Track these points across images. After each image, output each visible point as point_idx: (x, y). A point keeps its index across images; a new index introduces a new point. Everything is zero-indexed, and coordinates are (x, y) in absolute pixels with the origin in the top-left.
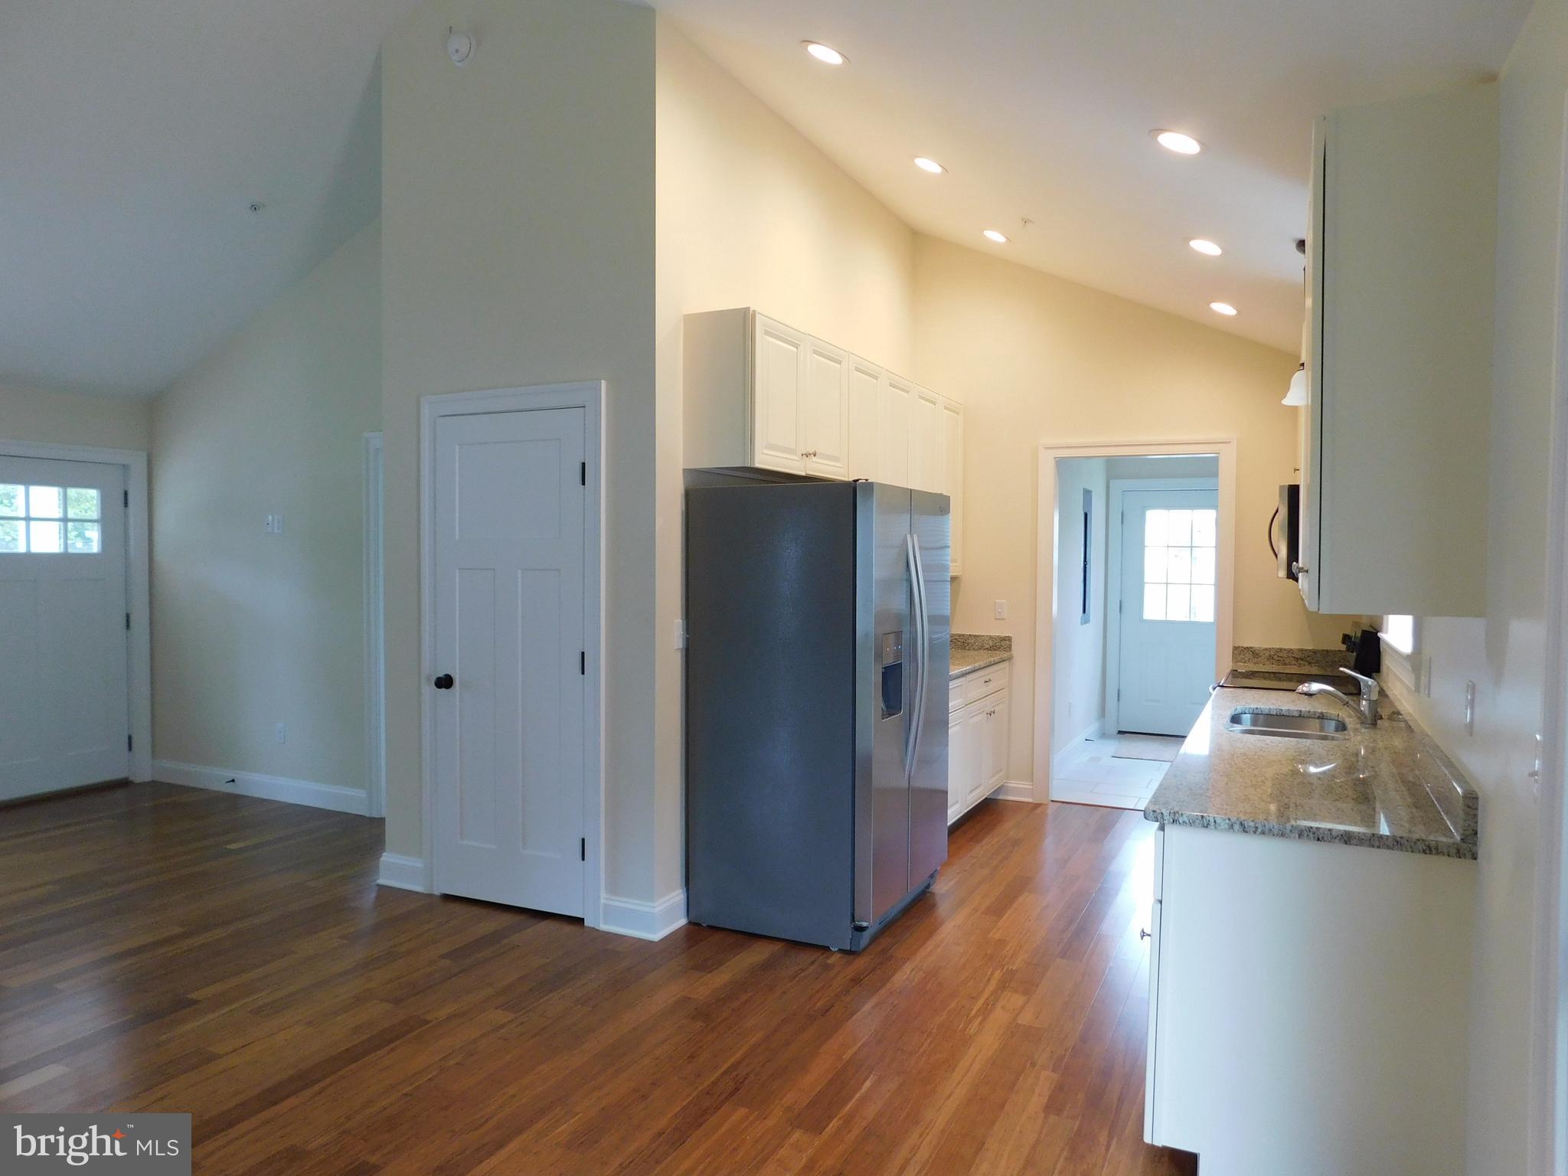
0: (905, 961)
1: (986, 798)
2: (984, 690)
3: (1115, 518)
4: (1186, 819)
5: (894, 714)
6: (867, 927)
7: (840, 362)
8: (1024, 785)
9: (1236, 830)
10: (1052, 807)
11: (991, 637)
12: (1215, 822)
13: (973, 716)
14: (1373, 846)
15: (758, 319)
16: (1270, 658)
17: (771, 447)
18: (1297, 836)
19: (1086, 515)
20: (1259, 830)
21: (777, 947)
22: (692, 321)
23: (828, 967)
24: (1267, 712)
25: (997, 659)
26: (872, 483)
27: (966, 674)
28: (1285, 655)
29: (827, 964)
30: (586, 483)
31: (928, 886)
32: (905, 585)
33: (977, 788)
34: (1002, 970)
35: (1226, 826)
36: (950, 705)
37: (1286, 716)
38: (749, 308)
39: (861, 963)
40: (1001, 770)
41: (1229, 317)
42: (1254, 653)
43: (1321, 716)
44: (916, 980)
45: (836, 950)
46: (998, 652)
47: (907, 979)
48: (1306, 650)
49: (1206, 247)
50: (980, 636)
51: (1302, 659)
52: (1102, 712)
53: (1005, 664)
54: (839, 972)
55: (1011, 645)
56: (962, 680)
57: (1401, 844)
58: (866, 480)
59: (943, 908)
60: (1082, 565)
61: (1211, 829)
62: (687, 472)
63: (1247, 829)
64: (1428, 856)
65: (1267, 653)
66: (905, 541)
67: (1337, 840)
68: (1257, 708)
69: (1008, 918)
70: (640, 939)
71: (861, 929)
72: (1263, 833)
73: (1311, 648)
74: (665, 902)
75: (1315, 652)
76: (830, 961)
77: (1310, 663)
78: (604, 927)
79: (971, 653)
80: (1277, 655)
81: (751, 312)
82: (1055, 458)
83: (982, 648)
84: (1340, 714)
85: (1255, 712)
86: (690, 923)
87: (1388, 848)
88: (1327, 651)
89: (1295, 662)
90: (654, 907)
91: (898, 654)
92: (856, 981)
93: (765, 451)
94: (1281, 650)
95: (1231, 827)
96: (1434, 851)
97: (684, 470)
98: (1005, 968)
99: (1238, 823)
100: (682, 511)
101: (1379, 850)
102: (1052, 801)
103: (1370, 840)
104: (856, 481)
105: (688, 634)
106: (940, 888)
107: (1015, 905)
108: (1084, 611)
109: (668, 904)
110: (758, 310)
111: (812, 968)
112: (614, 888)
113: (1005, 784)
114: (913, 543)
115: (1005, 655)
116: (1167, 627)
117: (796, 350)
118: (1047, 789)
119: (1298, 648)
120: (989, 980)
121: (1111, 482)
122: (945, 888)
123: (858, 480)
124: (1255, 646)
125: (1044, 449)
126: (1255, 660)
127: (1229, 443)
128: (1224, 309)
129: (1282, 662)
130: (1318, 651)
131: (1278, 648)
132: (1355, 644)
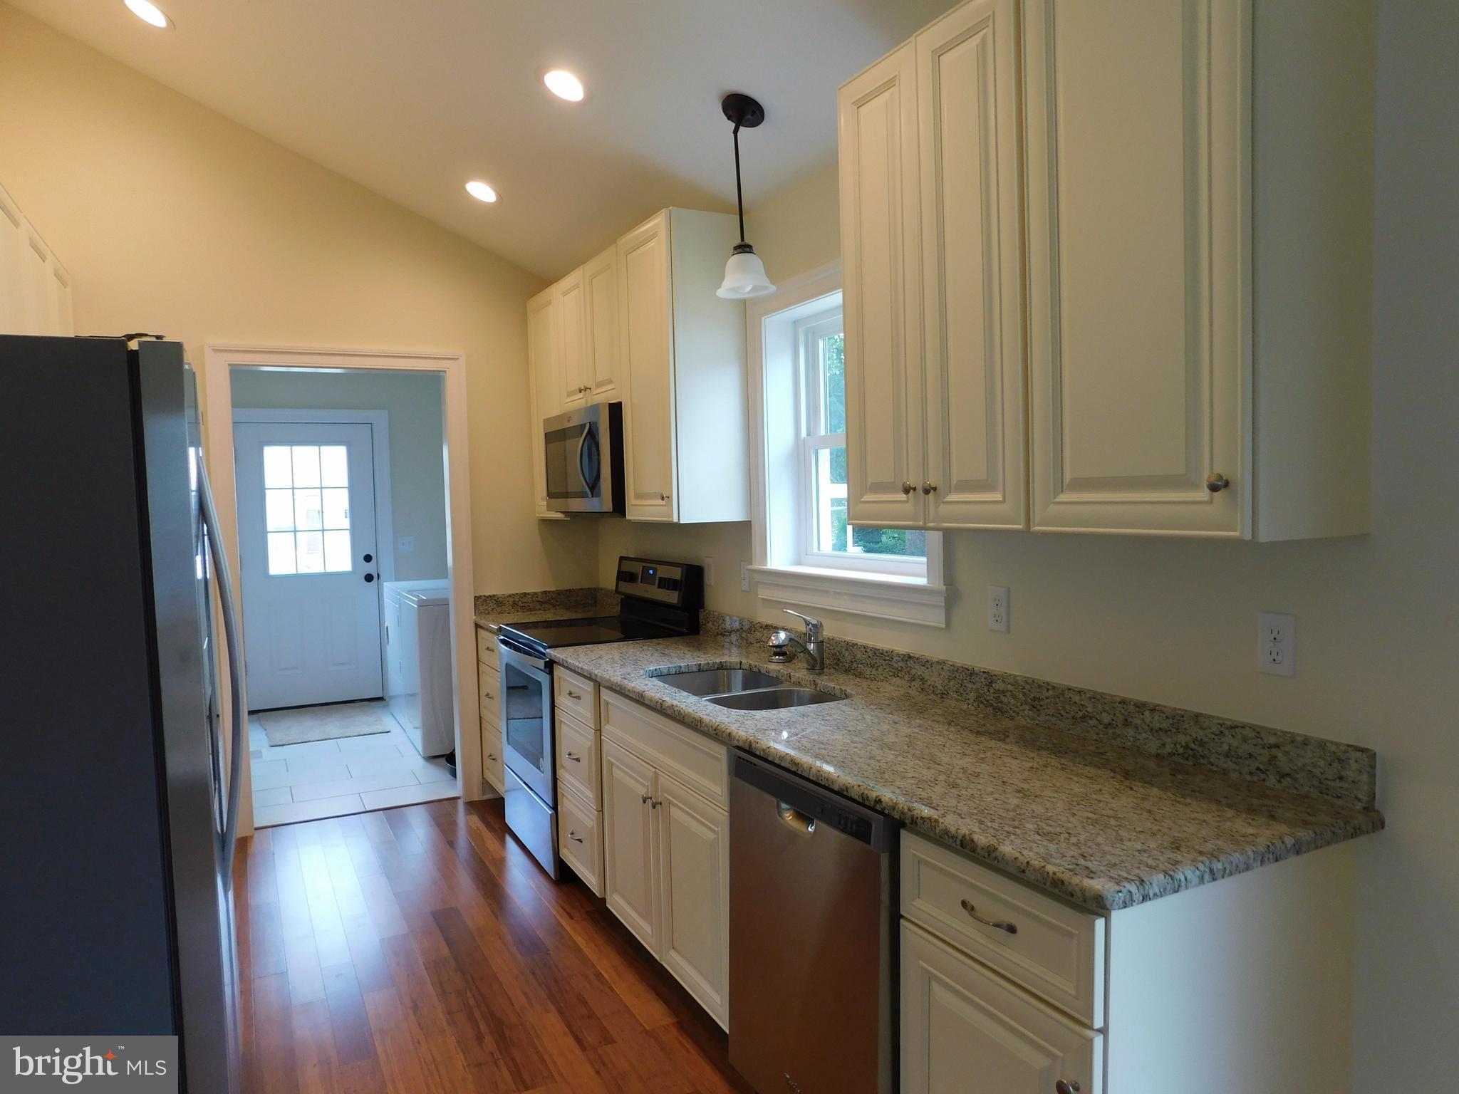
9: (1205, 882)
16: (515, 604)
24: (666, 672)
37: (687, 671)
42: (497, 601)
43: (720, 667)
48: (549, 592)
51: (546, 603)
61: (1180, 892)
65: (511, 600)
73: (554, 589)
75: (558, 593)
82: (229, 364)
88: (570, 591)
89: (540, 607)
94: (525, 594)
102: (257, 828)
118: (250, 812)
124: (498, 593)
125: (216, 351)
126: (499, 609)
127: (458, 359)
128: (482, 191)
129: (527, 608)
130: (561, 591)
131: (522, 594)
132: (675, 581)
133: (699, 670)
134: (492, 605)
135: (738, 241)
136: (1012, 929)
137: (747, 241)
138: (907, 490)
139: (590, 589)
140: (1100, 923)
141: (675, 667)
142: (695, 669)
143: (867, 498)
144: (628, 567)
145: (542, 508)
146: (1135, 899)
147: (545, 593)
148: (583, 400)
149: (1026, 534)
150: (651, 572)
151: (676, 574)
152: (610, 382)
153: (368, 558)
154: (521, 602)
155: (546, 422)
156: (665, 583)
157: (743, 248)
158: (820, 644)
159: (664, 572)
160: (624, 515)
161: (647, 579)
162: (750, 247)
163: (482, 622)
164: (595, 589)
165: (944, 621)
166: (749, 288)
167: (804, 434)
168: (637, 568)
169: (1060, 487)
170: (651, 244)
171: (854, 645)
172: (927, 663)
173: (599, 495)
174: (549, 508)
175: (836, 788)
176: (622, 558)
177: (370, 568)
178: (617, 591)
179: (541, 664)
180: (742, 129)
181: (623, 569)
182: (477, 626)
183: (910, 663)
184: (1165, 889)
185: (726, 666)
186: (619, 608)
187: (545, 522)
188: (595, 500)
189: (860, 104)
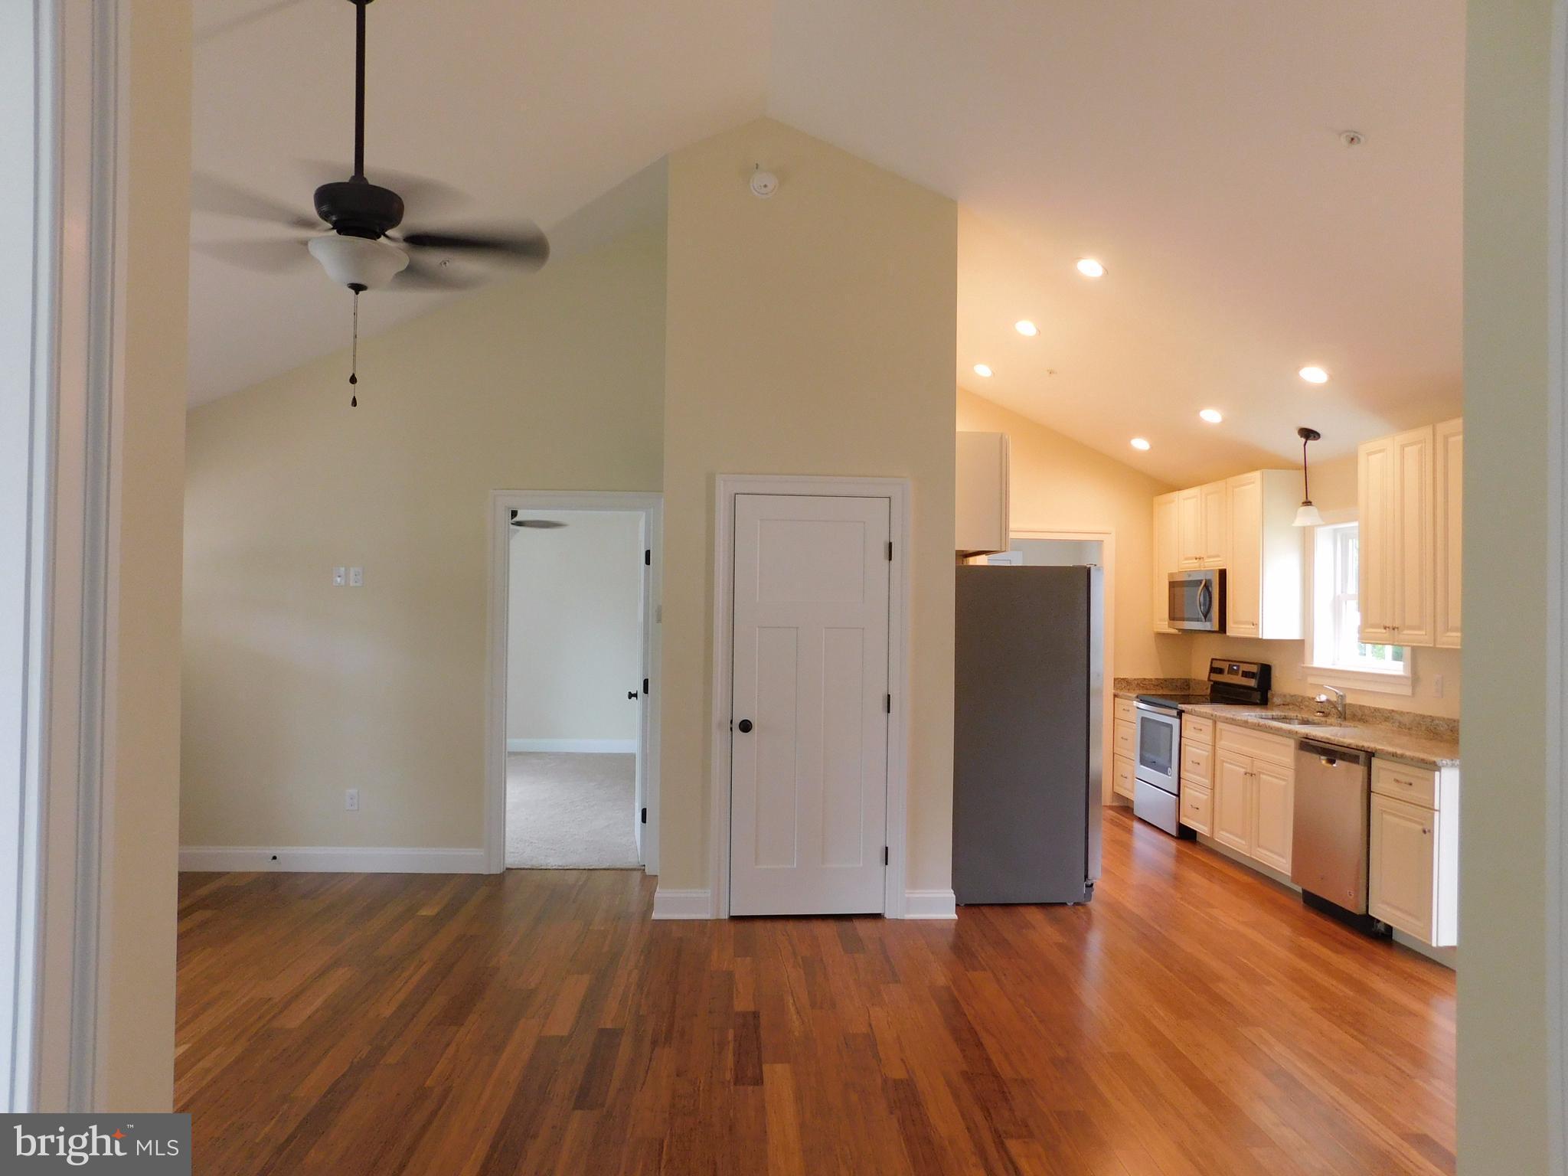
6: (1094, 884)
16: (1138, 685)
30: (892, 559)
41: (1145, 451)
42: (1128, 682)
51: (1157, 685)
71: (1091, 886)
75: (1165, 680)
89: (1153, 688)
112: (914, 883)
124: (1128, 678)
126: (1128, 687)
128: (1140, 444)
129: (1145, 688)
132: (1253, 673)
134: (1124, 684)
135: (1304, 499)
136: (1411, 784)
137: (1310, 500)
138: (1385, 628)
139: (1186, 679)
140: (1437, 773)
143: (1367, 630)
144: (1216, 665)
145: (1164, 626)
147: (1157, 679)
148: (1197, 565)
149: (1434, 649)
150: (1235, 668)
151: (1254, 669)
152: (1218, 556)
154: (1142, 684)
155: (1171, 575)
156: (1246, 674)
157: (1307, 503)
158: (1345, 706)
159: (1245, 668)
160: (1225, 632)
161: (1231, 671)
162: (1311, 502)
163: (1121, 693)
164: (1189, 680)
165: (1411, 692)
166: (1309, 521)
167: (1339, 592)
168: (1225, 666)
169: (1447, 630)
170: (1251, 486)
171: (1363, 706)
172: (1402, 713)
173: (1210, 620)
174: (1170, 627)
175: (1345, 745)
176: (1213, 659)
178: (1209, 680)
179: (1175, 713)
180: (1309, 442)
181: (1214, 666)
182: (1115, 696)
183: (1393, 714)
186: (1209, 691)
187: (1161, 636)
188: (1208, 623)
189: (1369, 454)
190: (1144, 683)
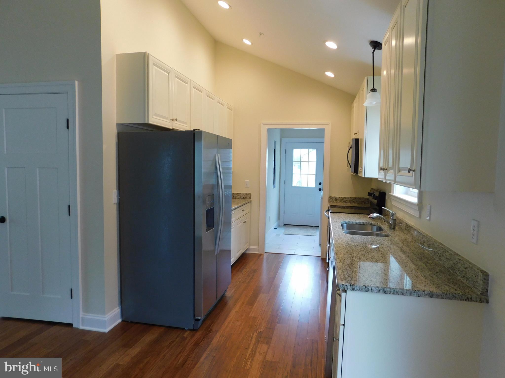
0: (217, 331)
1: (243, 253)
2: (242, 214)
3: (283, 152)
4: (358, 288)
5: (211, 229)
6: (201, 319)
7: (187, 83)
8: (256, 247)
9: (381, 293)
10: (265, 256)
11: (243, 194)
12: (372, 289)
13: (238, 224)
14: (443, 298)
15: (151, 58)
16: (341, 200)
17: (156, 115)
18: (409, 295)
19: (275, 150)
20: (392, 292)
21: (162, 329)
22: (119, 57)
23: (184, 339)
24: (352, 223)
25: (246, 202)
26: (201, 131)
27: (236, 208)
28: (346, 199)
29: (184, 337)
30: (69, 129)
31: (224, 294)
32: (215, 175)
33: (239, 251)
34: (257, 333)
35: (377, 291)
36: (232, 220)
37: (359, 224)
38: (146, 52)
39: (198, 335)
40: (248, 243)
41: (332, 78)
42: (336, 199)
43: (371, 224)
44: (222, 341)
45: (187, 329)
46: (246, 199)
47: (218, 341)
49: (331, 45)
50: (239, 193)
51: (352, 201)
52: (279, 218)
53: (249, 204)
54: (189, 341)
55: (251, 197)
56: (235, 211)
57: (455, 297)
58: (199, 130)
59: (230, 303)
60: (273, 168)
61: (370, 292)
62: (118, 125)
63: (386, 292)
64: (467, 302)
65: (340, 199)
66: (215, 157)
67: (427, 296)
68: (348, 222)
69: (256, 306)
70: (99, 332)
71: (198, 320)
72: (394, 294)
73: (355, 197)
74: (111, 314)
75: (356, 198)
76: (185, 335)
77: (354, 202)
78: (82, 327)
79: (236, 200)
80: (343, 200)
81: (147, 54)
82: (267, 128)
83: (240, 198)
84: (378, 224)
85: (348, 223)
86: (123, 321)
87: (450, 299)
90: (105, 318)
91: (212, 204)
92: (197, 344)
93: (154, 117)
94: (345, 198)
95: (379, 291)
96: (470, 300)
97: (117, 124)
98: (258, 331)
99: (382, 289)
100: (116, 143)
101: (445, 300)
102: (265, 253)
103: (442, 295)
104: (194, 130)
105: (119, 196)
106: (229, 294)
107: (258, 300)
108: (274, 184)
109: (113, 314)
110: (150, 53)
111: (177, 340)
112: (87, 309)
113: (249, 247)
114: (218, 157)
115: (249, 200)
116: (300, 189)
117: (168, 75)
118: (264, 249)
119: (350, 197)
120: (252, 338)
121: (282, 139)
122: (231, 294)
123: (195, 130)
124: (336, 196)
125: (264, 124)
126: (336, 201)
127: (329, 124)
128: (330, 74)
129: (345, 202)
130: (357, 198)
131: (344, 197)
132: (377, 197)
133: (363, 224)
134: (334, 200)
135: (372, 88)
137: (375, 88)
140: (343, 294)
141: (355, 222)
142: (362, 224)
144: (371, 191)
146: (348, 288)
148: (355, 137)
151: (377, 194)
152: (359, 132)
153: (320, 184)
156: (374, 197)
157: (374, 90)
158: (394, 220)
160: (358, 174)
165: (418, 215)
166: (375, 103)
168: (373, 192)
170: (365, 88)
177: (320, 187)
178: (366, 198)
184: (362, 289)
185: (373, 224)
189: (385, 45)
190: (345, 199)
